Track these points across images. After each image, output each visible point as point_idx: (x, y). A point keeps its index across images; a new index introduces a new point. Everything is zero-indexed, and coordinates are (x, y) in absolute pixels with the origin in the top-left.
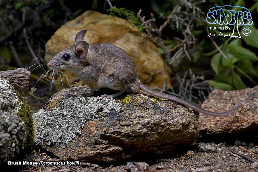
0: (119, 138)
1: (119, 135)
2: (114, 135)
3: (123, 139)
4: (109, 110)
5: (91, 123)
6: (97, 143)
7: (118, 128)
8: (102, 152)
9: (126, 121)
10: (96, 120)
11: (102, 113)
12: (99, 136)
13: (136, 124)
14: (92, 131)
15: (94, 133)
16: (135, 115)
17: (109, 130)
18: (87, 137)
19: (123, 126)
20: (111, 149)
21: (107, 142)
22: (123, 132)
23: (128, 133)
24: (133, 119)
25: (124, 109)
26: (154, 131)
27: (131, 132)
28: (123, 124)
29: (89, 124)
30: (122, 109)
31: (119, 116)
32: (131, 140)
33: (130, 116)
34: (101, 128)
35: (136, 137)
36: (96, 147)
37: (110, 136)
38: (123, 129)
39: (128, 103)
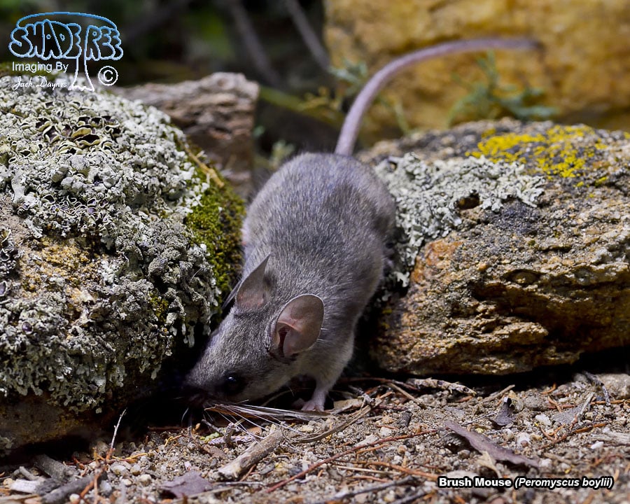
0: (530, 293)
1: (531, 284)
2: (513, 281)
3: (548, 296)
4: (498, 201)
5: (439, 247)
6: (457, 311)
7: (527, 258)
8: (475, 341)
9: (557, 234)
10: (454, 234)
11: (475, 213)
12: (462, 287)
13: (589, 244)
14: (442, 273)
15: (446, 280)
16: (588, 216)
17: (496, 267)
18: (426, 292)
19: (546, 251)
20: (506, 330)
21: (492, 307)
22: (545, 274)
23: (562, 276)
24: (581, 228)
25: (554, 197)
27: (573, 272)
28: (545, 245)
29: (433, 250)
30: (547, 197)
31: (533, 219)
32: (574, 298)
33: (569, 218)
34: (469, 260)
35: (589, 287)
36: (455, 326)
37: (500, 288)
38: (546, 262)
39: (569, 174)
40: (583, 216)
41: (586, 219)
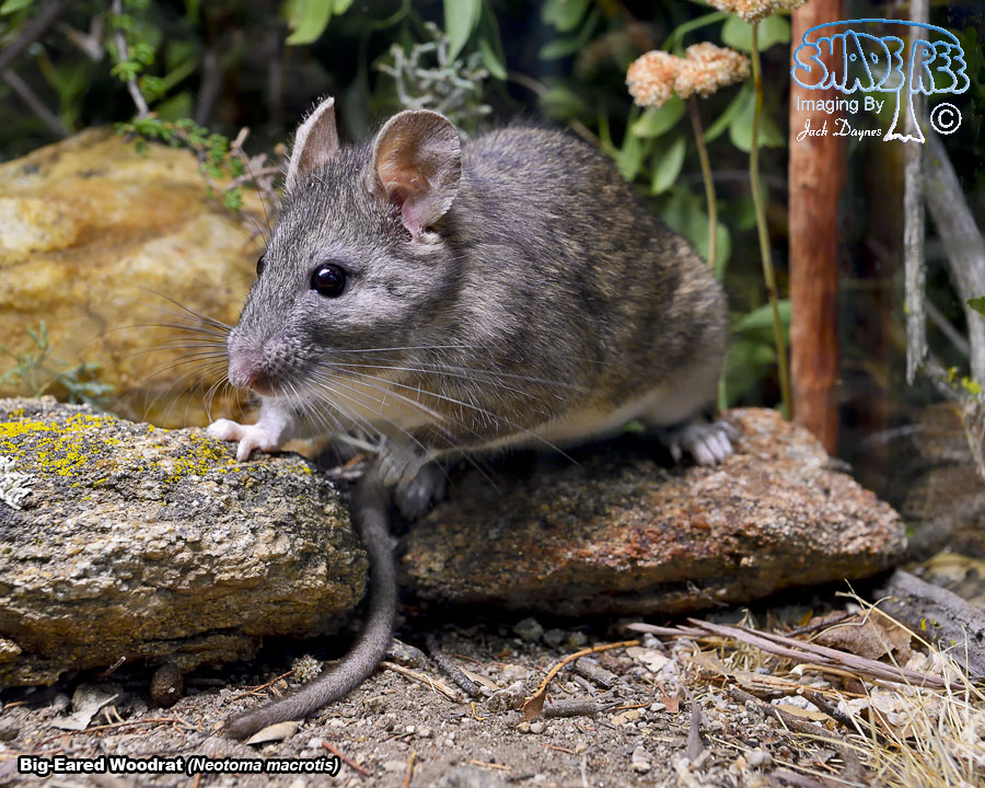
0: (3, 608)
1: (4, 597)
3: (21, 611)
9: (38, 542)
13: (72, 556)
16: (75, 522)
19: (22, 561)
22: (19, 587)
23: (38, 590)
24: (66, 536)
25: (43, 498)
26: (145, 584)
27: (50, 586)
28: (22, 553)
30: (34, 499)
32: (51, 614)
33: (54, 524)
35: (68, 603)
38: (21, 572)
39: (66, 474)
40: (71, 522)
41: (72, 527)
